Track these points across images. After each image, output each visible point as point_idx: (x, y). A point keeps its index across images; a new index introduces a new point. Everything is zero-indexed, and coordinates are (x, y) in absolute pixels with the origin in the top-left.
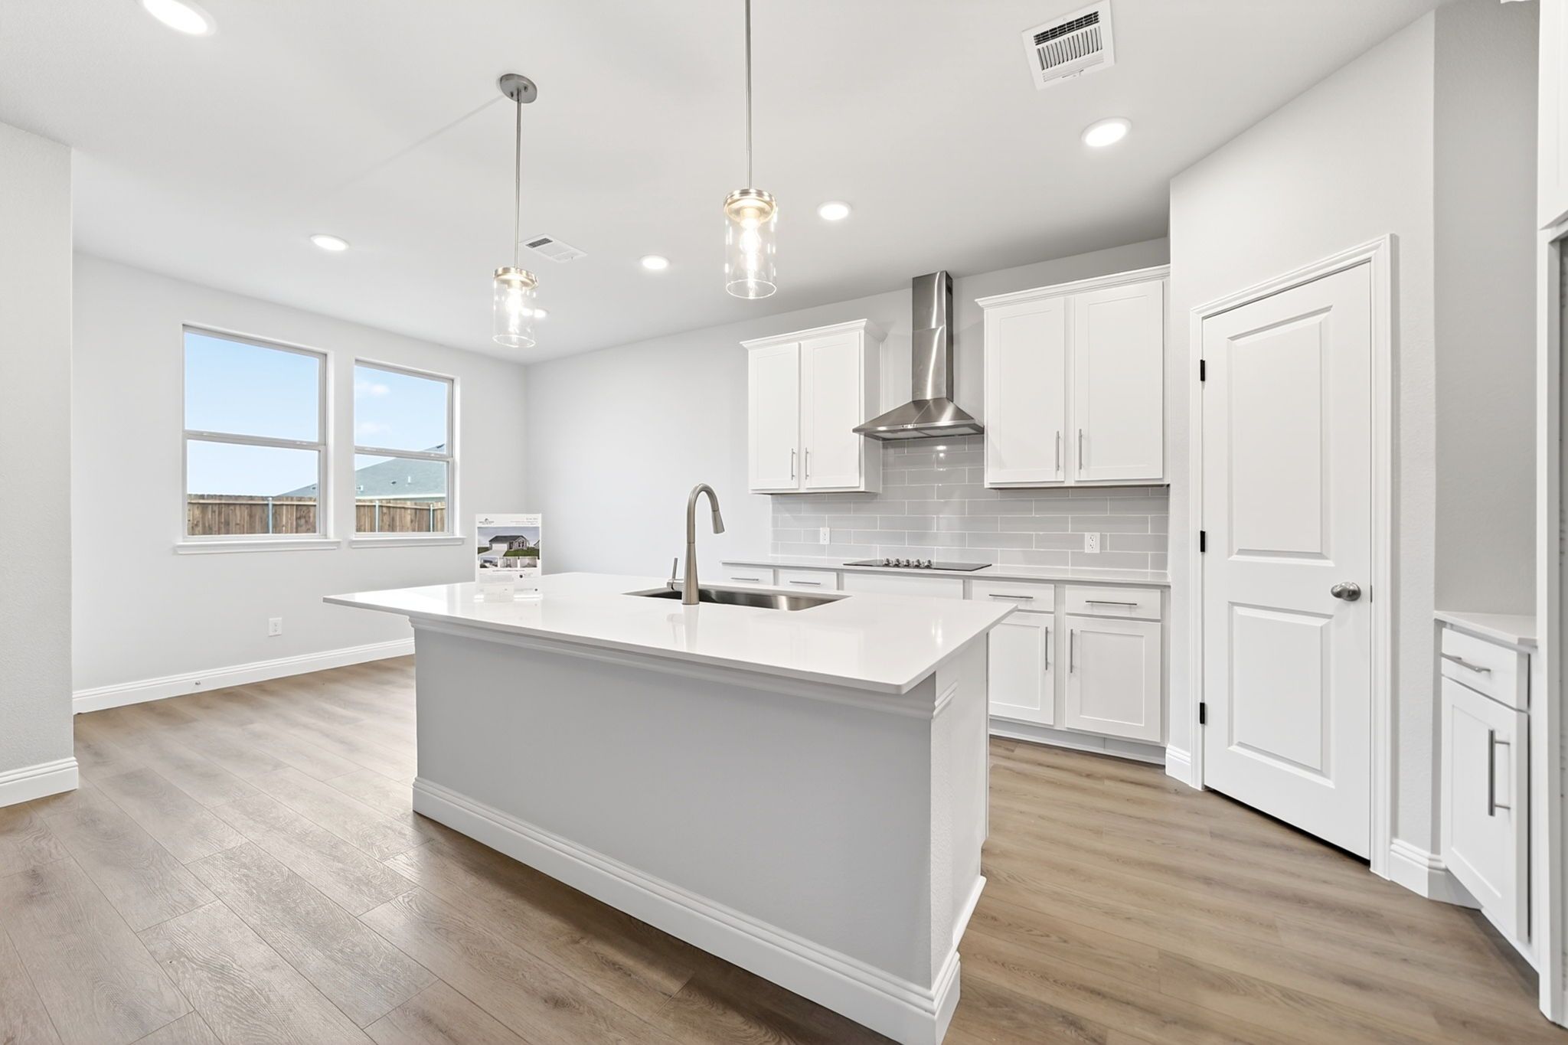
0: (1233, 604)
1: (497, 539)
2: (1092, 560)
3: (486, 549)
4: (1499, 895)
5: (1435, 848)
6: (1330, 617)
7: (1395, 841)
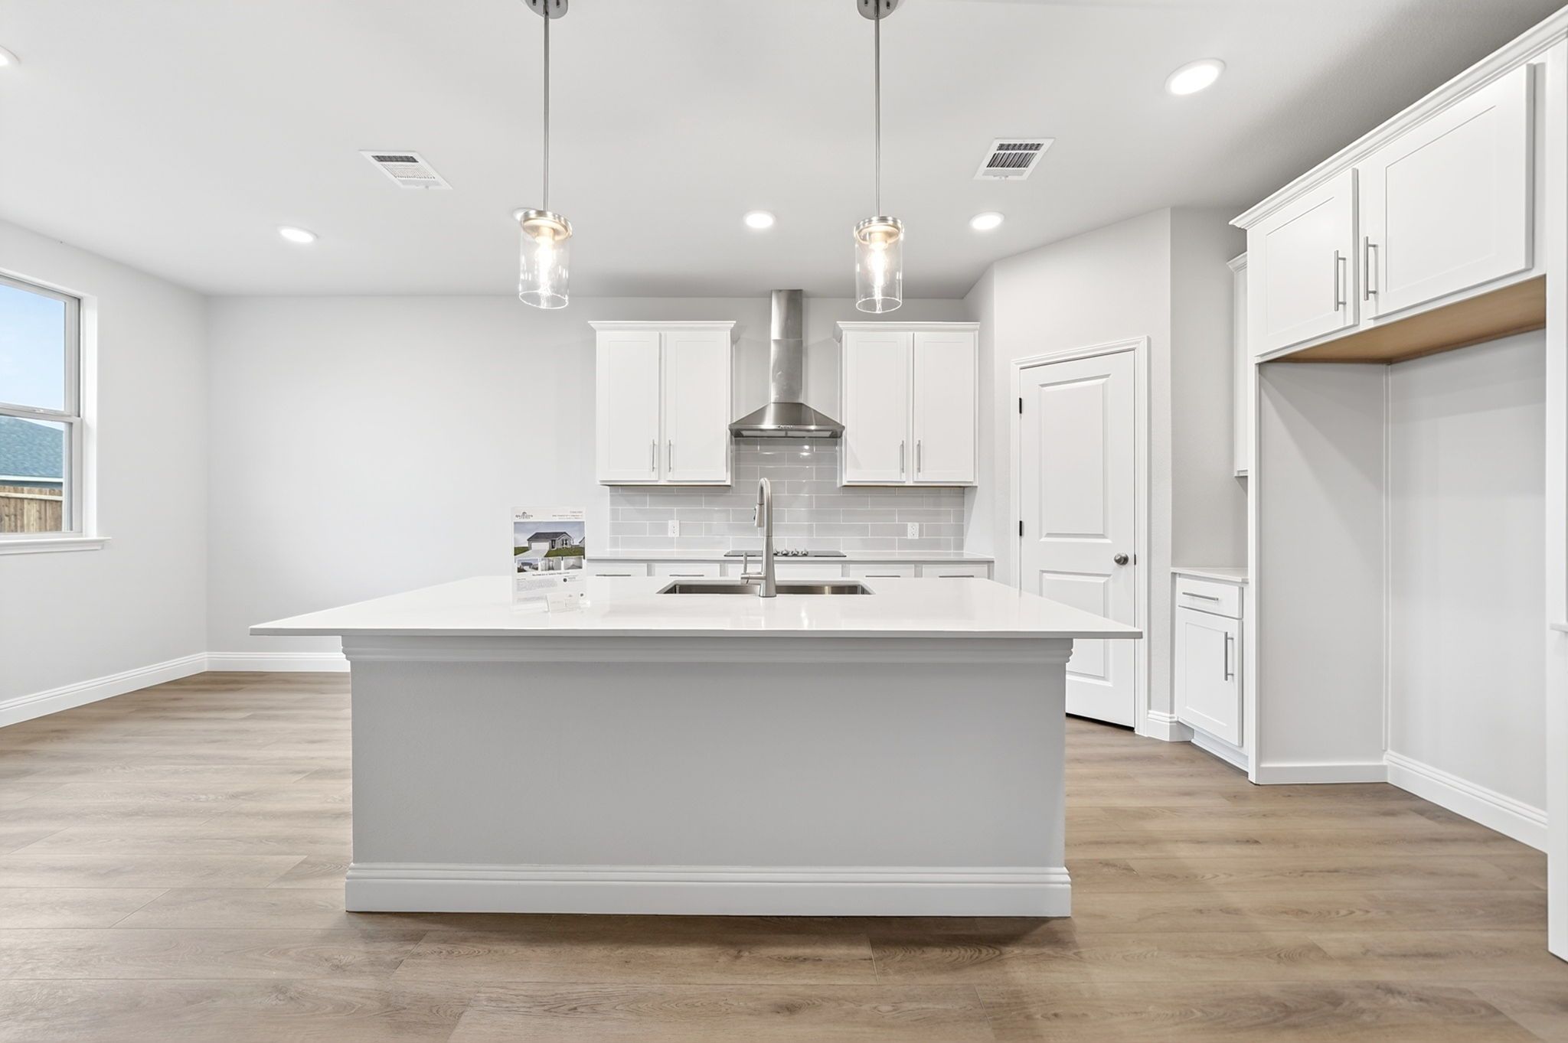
0: (1043, 572)
1: (537, 537)
2: (912, 544)
3: (524, 550)
4: (1225, 725)
5: (1172, 712)
6: (1109, 576)
7: (1150, 711)
